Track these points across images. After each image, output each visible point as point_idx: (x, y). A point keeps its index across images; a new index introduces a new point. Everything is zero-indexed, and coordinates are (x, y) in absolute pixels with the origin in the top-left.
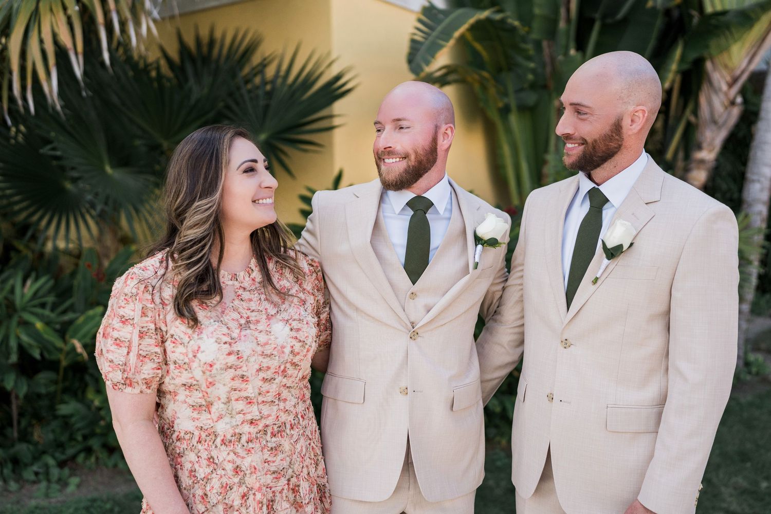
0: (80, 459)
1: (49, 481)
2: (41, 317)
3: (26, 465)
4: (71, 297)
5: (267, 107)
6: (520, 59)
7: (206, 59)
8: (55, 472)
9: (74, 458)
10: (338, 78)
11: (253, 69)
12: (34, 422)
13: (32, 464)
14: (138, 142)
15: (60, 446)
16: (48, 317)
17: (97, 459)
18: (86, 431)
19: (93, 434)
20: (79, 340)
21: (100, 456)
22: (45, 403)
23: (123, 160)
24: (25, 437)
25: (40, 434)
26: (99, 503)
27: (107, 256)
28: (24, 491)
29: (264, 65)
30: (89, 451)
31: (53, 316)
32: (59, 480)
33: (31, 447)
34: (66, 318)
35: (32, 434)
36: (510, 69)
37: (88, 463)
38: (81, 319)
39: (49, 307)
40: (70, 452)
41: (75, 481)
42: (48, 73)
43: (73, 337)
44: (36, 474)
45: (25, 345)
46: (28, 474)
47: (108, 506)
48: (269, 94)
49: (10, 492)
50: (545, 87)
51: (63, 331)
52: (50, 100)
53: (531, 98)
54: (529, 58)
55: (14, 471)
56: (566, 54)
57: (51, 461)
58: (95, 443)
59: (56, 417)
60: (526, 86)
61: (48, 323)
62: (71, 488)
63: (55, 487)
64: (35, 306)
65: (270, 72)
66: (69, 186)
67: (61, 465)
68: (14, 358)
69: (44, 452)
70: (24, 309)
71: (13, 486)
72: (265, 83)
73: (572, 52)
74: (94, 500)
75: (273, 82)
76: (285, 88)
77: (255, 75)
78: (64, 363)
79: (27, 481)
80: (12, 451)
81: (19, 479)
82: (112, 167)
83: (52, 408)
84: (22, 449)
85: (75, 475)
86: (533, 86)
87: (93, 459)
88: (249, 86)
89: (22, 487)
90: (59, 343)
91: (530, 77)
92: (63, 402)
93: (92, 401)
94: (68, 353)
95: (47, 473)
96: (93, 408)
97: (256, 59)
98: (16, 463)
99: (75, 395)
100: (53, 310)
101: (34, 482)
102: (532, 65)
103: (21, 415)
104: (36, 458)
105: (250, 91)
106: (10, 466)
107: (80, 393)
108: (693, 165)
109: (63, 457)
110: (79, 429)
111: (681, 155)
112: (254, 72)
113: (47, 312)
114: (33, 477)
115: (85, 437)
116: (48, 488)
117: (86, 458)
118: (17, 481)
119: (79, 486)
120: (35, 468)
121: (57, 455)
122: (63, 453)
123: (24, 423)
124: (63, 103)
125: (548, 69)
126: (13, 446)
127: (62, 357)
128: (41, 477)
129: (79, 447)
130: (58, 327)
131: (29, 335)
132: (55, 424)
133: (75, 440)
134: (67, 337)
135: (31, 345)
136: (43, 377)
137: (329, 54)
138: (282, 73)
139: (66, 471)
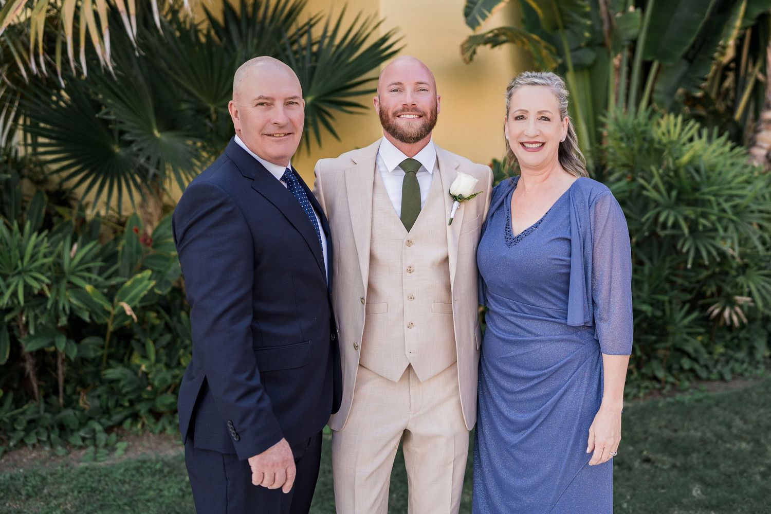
0: (127, 424)
1: (96, 446)
2: (89, 281)
3: (72, 431)
4: (116, 263)
5: (314, 68)
6: (577, 17)
7: (251, 20)
8: (102, 437)
9: (120, 424)
10: (384, 40)
11: (299, 30)
12: (79, 389)
13: (79, 430)
14: (184, 106)
15: (106, 412)
16: (96, 280)
17: (143, 425)
18: (132, 397)
19: (139, 399)
20: (128, 303)
21: (146, 422)
22: (90, 368)
23: (170, 124)
24: (70, 403)
25: (85, 401)
26: (149, 464)
27: (150, 222)
28: (71, 456)
29: (310, 25)
30: (135, 417)
31: (100, 279)
32: (106, 446)
33: (78, 413)
34: (113, 282)
35: (77, 402)
36: (565, 27)
37: (134, 429)
38: (129, 283)
39: (96, 271)
40: (116, 418)
41: (122, 446)
42: (101, 36)
43: (121, 300)
44: (84, 439)
45: (74, 307)
46: (75, 440)
47: (158, 466)
48: (316, 55)
49: (58, 456)
50: (603, 45)
51: (111, 294)
52: (102, 63)
53: (589, 57)
54: (586, 15)
55: (60, 436)
56: (625, 11)
57: (98, 427)
58: (142, 408)
59: (102, 382)
60: (583, 44)
61: (97, 286)
62: (119, 452)
63: (102, 451)
64: (81, 271)
65: (317, 32)
66: (117, 150)
67: (108, 430)
68: (63, 321)
69: (90, 418)
70: (73, 273)
71: (60, 450)
72: (311, 43)
73: (631, 9)
74: (144, 462)
75: (320, 42)
76: (334, 49)
77: (302, 36)
78: (111, 328)
79: (75, 446)
80: (59, 416)
81: (66, 443)
82: (160, 131)
83: (97, 375)
84: (68, 414)
85: (122, 441)
86: (590, 44)
87: (139, 426)
88: (295, 47)
89: (68, 453)
90: (108, 307)
91: (587, 34)
92: (109, 366)
93: (139, 366)
94: (116, 317)
95: (94, 439)
96: (140, 374)
97: (302, 19)
98: (63, 428)
99: (121, 361)
100: (100, 274)
101: (81, 448)
102: (589, 22)
103: (66, 381)
104: (82, 425)
105: (296, 53)
106: (57, 430)
107: (126, 358)
108: (763, 126)
109: (110, 423)
110: (125, 395)
111: (751, 115)
112: (301, 32)
113: (94, 276)
114: (80, 443)
115: (132, 403)
116: (96, 452)
117: (132, 425)
118: (64, 446)
119: (126, 450)
120: (82, 433)
121: (103, 421)
122: (109, 419)
123: (69, 390)
124: (115, 64)
125: (606, 27)
126: (59, 412)
127: (109, 321)
128: (88, 442)
129: (125, 413)
130: (105, 290)
131: (78, 299)
132: (101, 390)
133: (122, 406)
134: (116, 300)
135: (80, 308)
136: (90, 342)
137: (376, 15)
138: (329, 33)
139: (113, 436)
